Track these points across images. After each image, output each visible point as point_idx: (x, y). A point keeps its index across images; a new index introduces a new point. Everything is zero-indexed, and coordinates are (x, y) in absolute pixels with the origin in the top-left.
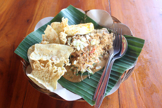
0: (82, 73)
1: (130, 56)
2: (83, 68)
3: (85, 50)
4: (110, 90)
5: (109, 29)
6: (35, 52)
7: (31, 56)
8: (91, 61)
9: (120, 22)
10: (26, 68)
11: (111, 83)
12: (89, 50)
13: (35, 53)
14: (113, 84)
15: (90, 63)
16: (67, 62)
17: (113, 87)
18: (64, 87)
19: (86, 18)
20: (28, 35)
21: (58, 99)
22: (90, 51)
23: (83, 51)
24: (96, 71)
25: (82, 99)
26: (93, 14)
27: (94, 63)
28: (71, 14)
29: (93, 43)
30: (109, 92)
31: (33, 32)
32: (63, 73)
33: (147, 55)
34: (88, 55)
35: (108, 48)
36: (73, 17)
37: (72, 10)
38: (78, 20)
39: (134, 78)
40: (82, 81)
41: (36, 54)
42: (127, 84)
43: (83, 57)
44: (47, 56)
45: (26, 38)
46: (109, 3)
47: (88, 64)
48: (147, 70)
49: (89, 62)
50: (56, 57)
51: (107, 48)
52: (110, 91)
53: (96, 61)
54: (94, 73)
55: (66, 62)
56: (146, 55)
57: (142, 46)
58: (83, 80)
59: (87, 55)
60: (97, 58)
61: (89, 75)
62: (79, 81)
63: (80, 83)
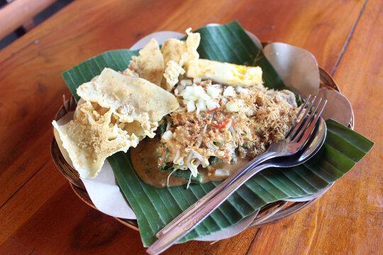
0: (175, 170)
1: (317, 174)
2: (181, 156)
3: (203, 116)
4: (214, 231)
5: (300, 99)
6: (95, 83)
7: (82, 89)
8: (207, 148)
9: (336, 89)
10: (66, 113)
11: (227, 217)
12: (214, 119)
13: (94, 85)
14: (230, 221)
15: (201, 150)
16: (152, 128)
17: (225, 227)
18: (117, 184)
19: (258, 59)
20: (110, 52)
21: (82, 199)
22: (215, 122)
23: (199, 116)
24: (213, 180)
25: (134, 222)
26: (277, 54)
27: (213, 154)
28: (227, 41)
29: (232, 107)
30: (209, 234)
31: (124, 50)
32: (124, 146)
33: (378, 197)
34: (205, 130)
35: (271, 137)
36: (230, 50)
37: (234, 33)
38: (239, 57)
39: (308, 240)
40: (166, 187)
41: (95, 89)
42: (282, 245)
43: (191, 129)
44: (117, 102)
45: (101, 57)
46: (343, 49)
47: (196, 150)
48: (357, 236)
49: (201, 147)
50: (133, 108)
51: (267, 136)
52: (213, 234)
53: (222, 154)
54: (207, 181)
55: (149, 127)
56: (376, 197)
57: (357, 156)
58: (171, 188)
59: (204, 128)
60: (230, 149)
61: (190, 182)
62: (160, 185)
63: (158, 189)
